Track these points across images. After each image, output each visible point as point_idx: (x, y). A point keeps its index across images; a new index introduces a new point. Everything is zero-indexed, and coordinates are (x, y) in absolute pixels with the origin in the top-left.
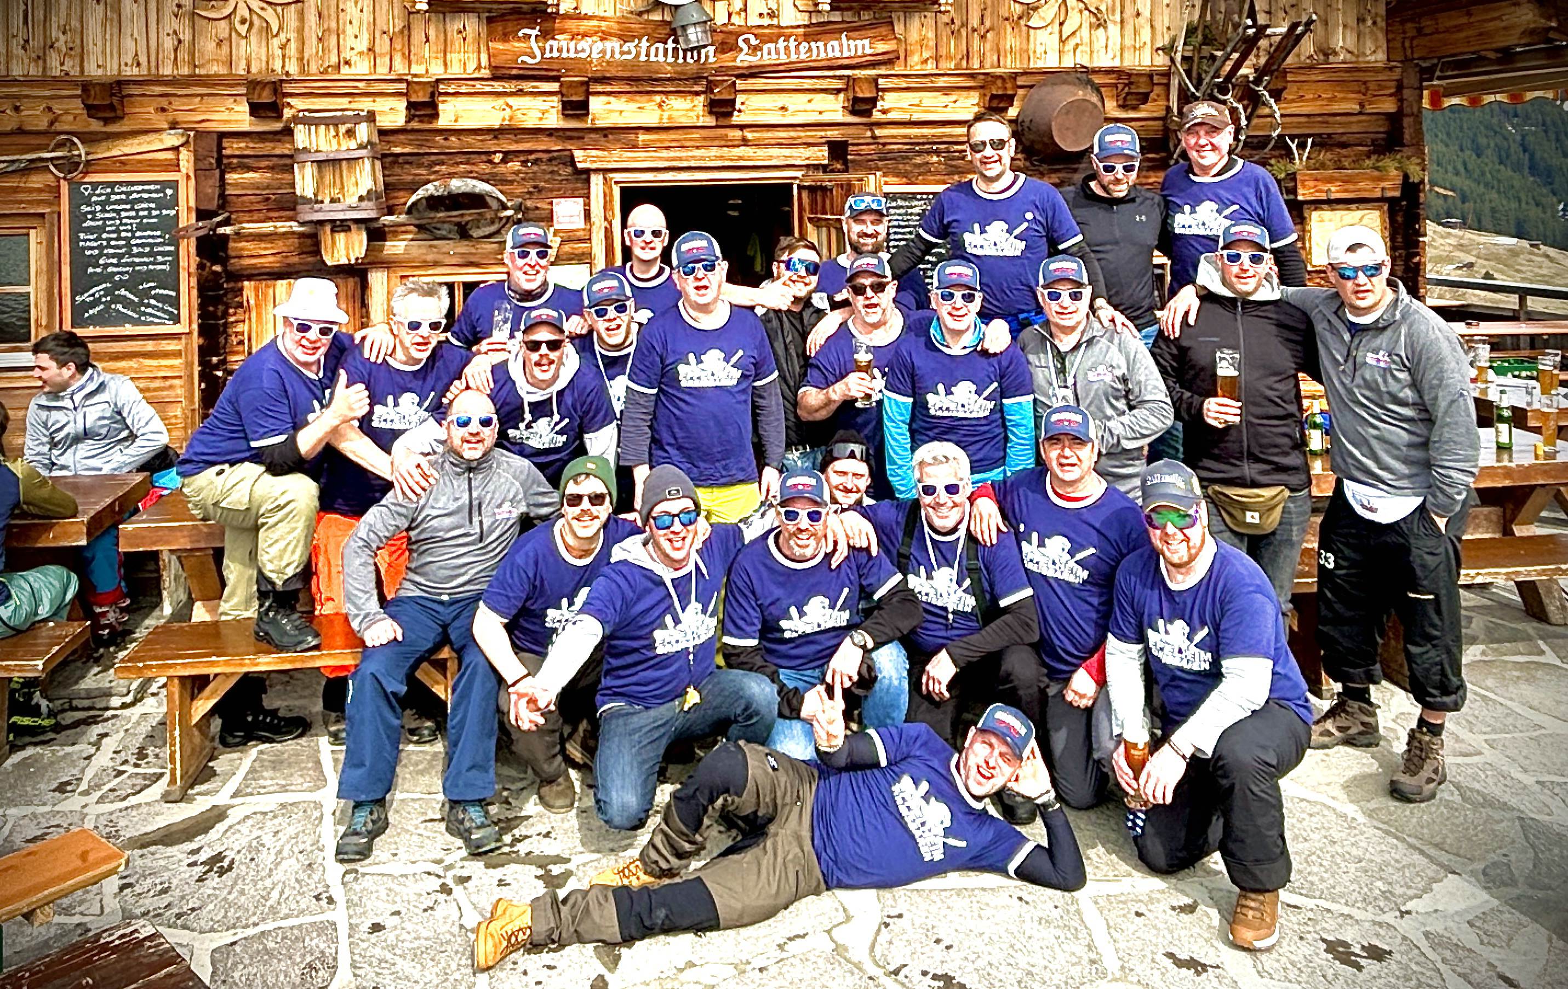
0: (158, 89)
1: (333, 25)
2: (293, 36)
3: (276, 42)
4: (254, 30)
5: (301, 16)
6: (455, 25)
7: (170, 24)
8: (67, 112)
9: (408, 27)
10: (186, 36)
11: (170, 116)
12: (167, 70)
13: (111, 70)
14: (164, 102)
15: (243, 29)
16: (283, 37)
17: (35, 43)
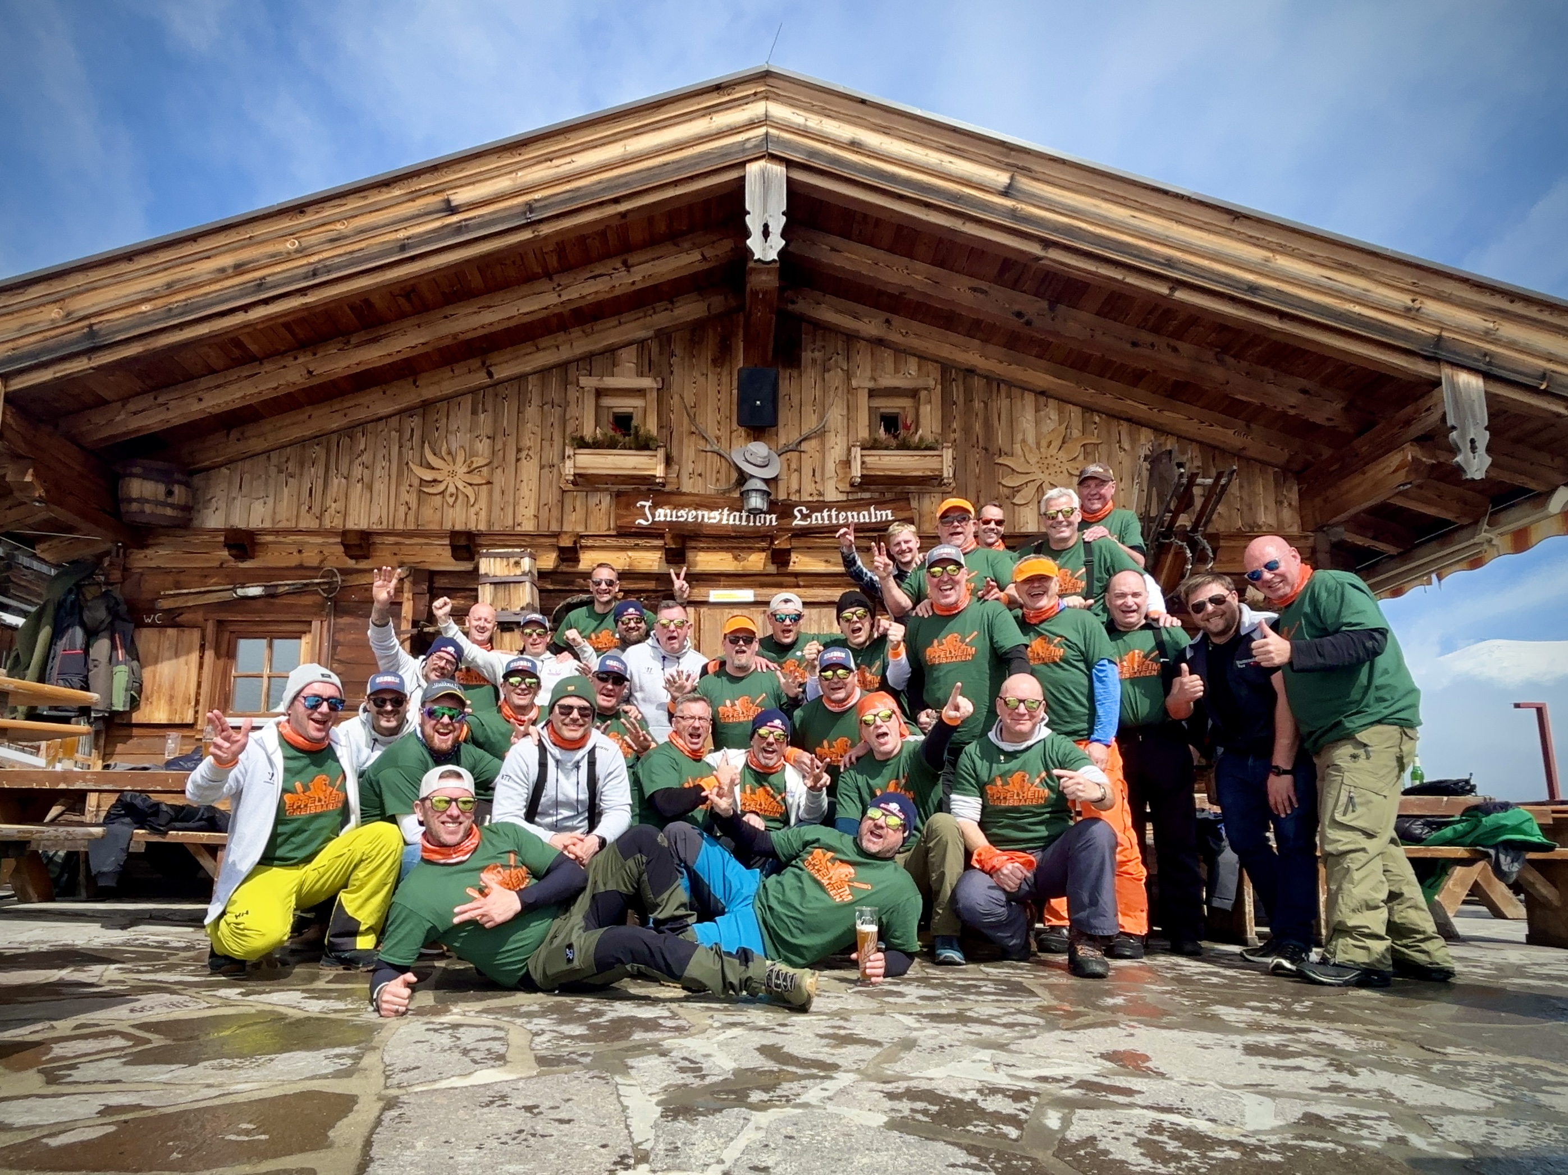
0: (392, 539)
1: (511, 500)
2: (484, 507)
3: (473, 510)
4: (459, 501)
5: (490, 493)
6: (594, 500)
7: (405, 497)
8: (332, 554)
9: (562, 502)
10: (414, 505)
11: (399, 558)
12: (400, 526)
13: (363, 525)
14: (396, 549)
15: (451, 501)
16: (477, 507)
17: (316, 509)
